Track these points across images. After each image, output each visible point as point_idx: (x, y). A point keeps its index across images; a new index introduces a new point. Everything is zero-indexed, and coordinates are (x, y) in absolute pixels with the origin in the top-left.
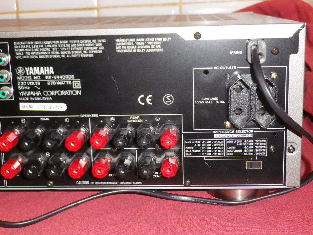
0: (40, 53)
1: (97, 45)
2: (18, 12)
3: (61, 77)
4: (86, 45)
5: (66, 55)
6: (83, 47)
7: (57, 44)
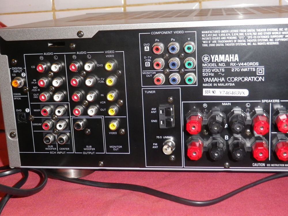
0: (226, 41)
1: (283, 33)
2: (125, 6)
3: (245, 64)
4: (273, 33)
5: (252, 43)
6: (270, 35)
7: (244, 33)
